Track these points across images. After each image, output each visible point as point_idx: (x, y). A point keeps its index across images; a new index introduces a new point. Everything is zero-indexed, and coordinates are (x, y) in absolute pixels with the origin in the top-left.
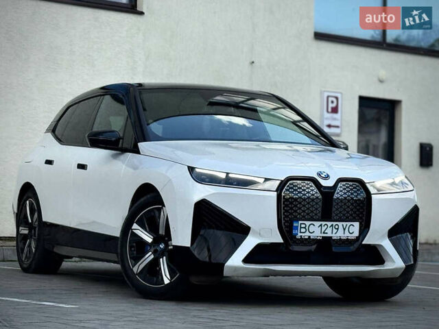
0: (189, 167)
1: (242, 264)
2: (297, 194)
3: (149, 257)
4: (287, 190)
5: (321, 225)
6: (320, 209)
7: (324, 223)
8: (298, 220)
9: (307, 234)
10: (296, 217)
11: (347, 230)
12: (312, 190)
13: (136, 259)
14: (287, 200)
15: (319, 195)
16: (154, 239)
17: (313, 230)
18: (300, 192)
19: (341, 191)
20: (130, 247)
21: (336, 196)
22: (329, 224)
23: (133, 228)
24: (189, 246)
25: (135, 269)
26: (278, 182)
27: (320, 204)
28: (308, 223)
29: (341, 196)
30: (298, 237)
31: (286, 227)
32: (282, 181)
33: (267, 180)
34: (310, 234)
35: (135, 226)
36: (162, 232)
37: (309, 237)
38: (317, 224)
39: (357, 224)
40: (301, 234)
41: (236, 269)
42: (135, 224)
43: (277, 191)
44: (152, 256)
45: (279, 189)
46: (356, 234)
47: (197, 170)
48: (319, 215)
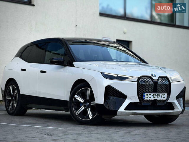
0: (101, 73)
1: (124, 111)
2: (144, 83)
3: (83, 108)
4: (141, 81)
5: (153, 95)
7: (154, 94)
9: (148, 98)
10: (144, 91)
11: (162, 97)
12: (150, 81)
13: (77, 109)
14: (140, 85)
15: (152, 83)
16: (84, 101)
17: (150, 97)
18: (145, 82)
20: (74, 104)
21: (158, 83)
22: (156, 94)
23: (75, 97)
24: (103, 103)
25: (76, 113)
26: (137, 78)
28: (149, 94)
30: (145, 99)
31: (140, 95)
32: (139, 78)
33: (133, 77)
34: (150, 98)
35: (76, 96)
36: (88, 98)
37: (149, 99)
38: (152, 94)
39: (166, 94)
40: (146, 98)
41: (122, 112)
42: (76, 95)
43: (137, 81)
44: (84, 108)
45: (138, 81)
47: (105, 74)
48: (153, 91)
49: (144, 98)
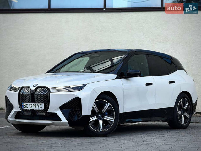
6: (30, 98)
7: (31, 104)
8: (23, 103)
9: (26, 108)
19: (38, 91)
22: (33, 104)
27: (30, 96)
28: (26, 104)
29: (38, 93)
46: (43, 108)
49: (23, 107)
